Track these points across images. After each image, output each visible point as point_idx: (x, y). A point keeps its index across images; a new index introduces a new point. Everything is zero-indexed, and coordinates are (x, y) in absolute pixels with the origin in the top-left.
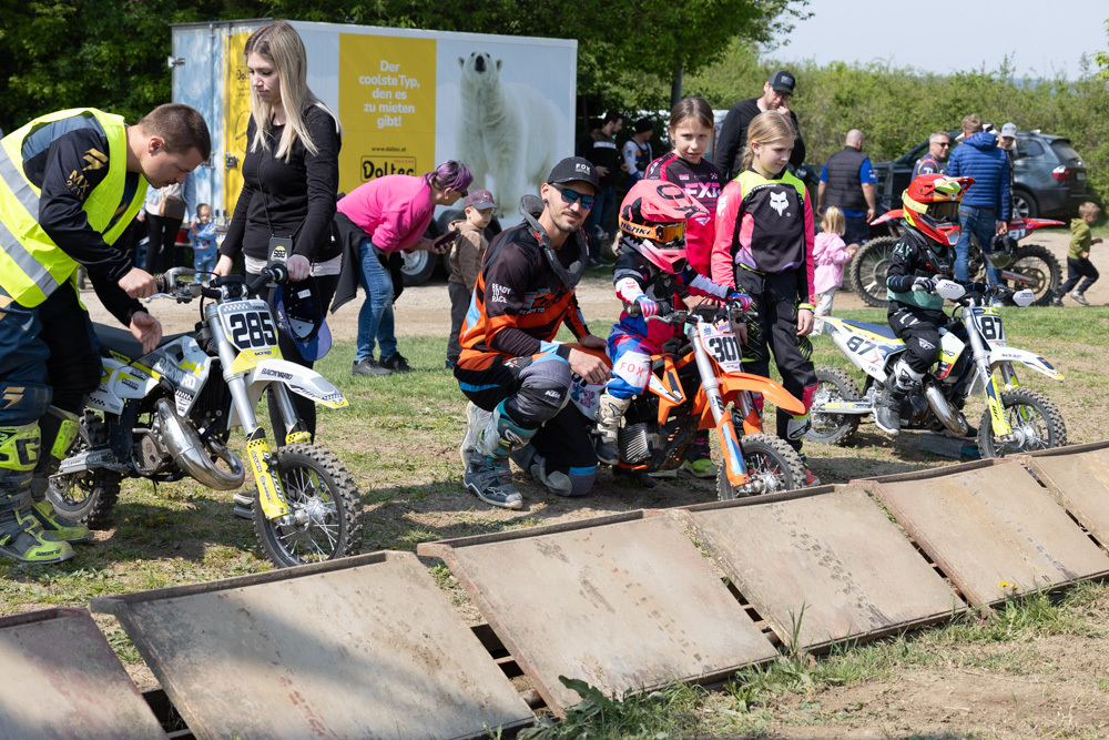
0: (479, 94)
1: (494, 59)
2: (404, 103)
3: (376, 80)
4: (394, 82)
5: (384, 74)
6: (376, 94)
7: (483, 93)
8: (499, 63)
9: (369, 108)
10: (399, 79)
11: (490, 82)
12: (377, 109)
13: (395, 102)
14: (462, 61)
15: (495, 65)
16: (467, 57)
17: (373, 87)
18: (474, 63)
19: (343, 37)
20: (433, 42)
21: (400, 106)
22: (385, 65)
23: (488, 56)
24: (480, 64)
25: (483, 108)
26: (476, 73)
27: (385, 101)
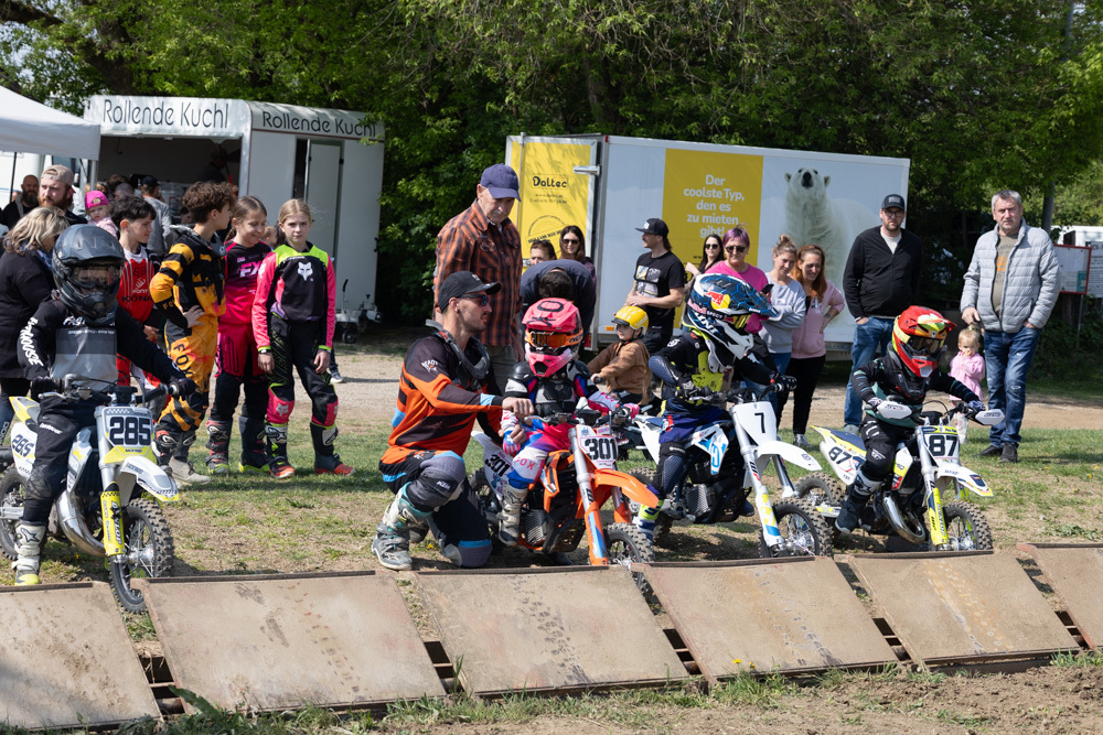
0: (805, 208)
1: (822, 176)
2: (727, 214)
3: (701, 193)
4: (719, 195)
5: (709, 187)
6: (701, 206)
7: (809, 207)
8: (826, 180)
9: (692, 218)
10: (724, 193)
11: (817, 196)
12: (701, 219)
13: (719, 213)
14: (789, 177)
15: (823, 181)
16: (794, 173)
17: (697, 199)
18: (801, 179)
19: (669, 151)
20: (760, 159)
21: (723, 217)
22: (711, 179)
23: (816, 172)
24: (807, 180)
25: (808, 221)
26: (803, 188)
27: (709, 213)
